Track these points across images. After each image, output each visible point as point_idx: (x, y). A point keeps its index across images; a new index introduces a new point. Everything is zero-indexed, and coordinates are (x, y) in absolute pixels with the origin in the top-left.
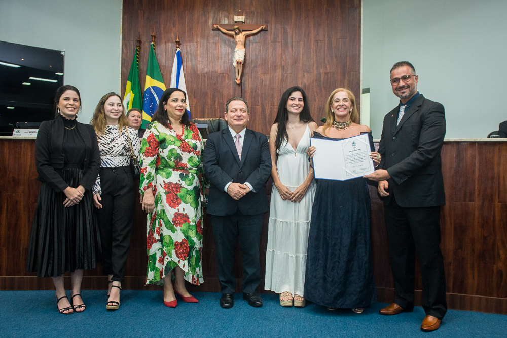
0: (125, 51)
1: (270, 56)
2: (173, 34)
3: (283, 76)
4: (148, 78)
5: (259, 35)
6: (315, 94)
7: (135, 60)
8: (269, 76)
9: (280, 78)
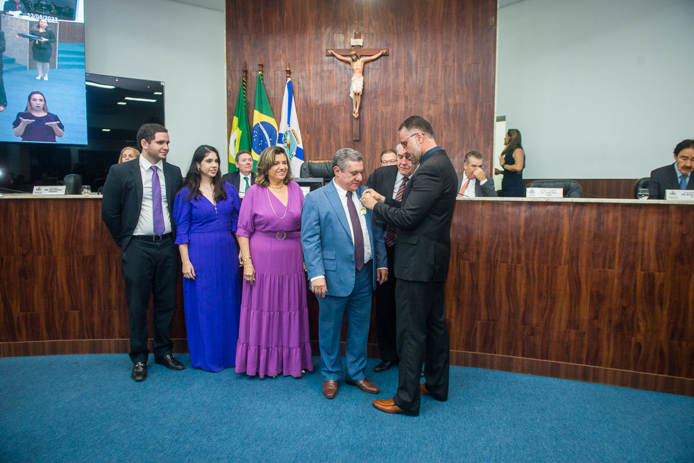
0: (230, 83)
1: (391, 84)
2: (282, 62)
3: (406, 107)
4: (256, 113)
5: (379, 61)
6: (443, 127)
7: (242, 93)
8: (390, 107)
9: (403, 110)
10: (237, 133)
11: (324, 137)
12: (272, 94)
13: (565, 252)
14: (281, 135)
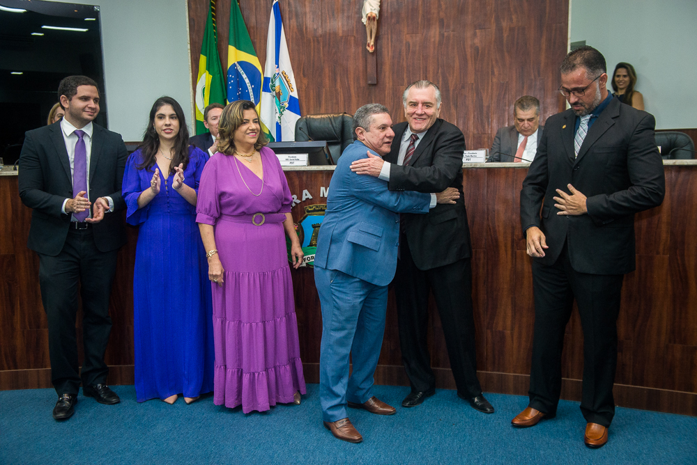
0: (193, 6)
3: (442, 35)
4: (231, 49)
6: (494, 63)
7: (210, 21)
8: (420, 35)
9: (437, 39)
10: (205, 79)
11: (327, 81)
12: (253, 21)
13: (664, 235)
14: (267, 80)
